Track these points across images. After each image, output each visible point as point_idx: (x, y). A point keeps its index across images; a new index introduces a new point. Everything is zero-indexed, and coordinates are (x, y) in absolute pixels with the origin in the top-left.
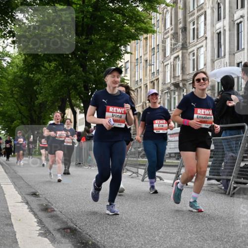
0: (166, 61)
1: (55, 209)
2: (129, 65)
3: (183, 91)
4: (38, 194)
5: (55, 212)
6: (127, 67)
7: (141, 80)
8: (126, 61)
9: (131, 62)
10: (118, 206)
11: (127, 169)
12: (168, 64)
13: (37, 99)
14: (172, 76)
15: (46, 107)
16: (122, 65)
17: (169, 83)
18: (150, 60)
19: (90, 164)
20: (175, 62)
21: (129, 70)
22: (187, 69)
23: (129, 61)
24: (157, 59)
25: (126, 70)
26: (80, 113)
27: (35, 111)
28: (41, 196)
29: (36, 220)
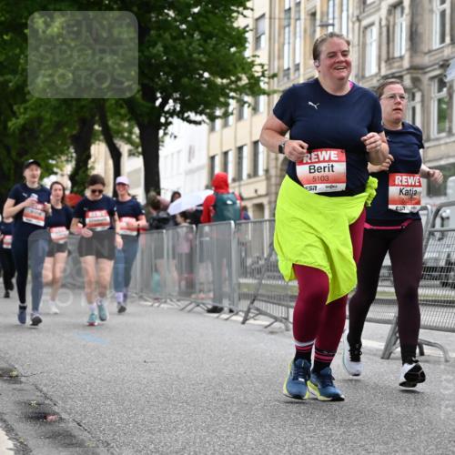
0: (368, 16)
1: (64, 415)
2: (265, 25)
3: (413, 99)
4: (15, 373)
5: (63, 425)
6: (260, 31)
7: (297, 67)
8: (257, 15)
9: (270, 18)
10: (235, 409)
11: (258, 309)
12: (372, 24)
13: (14, 114)
14: (384, 56)
15: (37, 138)
16: (247, 26)
17: (376, 75)
18: (322, 13)
19: (158, 296)
20: (391, 19)
21: (264, 40)
22: (426, 37)
23: (267, 16)
24: (342, 11)
25: (258, 39)
26: (131, 154)
27: (8, 149)
28: (23, 379)
29: (10, 444)
